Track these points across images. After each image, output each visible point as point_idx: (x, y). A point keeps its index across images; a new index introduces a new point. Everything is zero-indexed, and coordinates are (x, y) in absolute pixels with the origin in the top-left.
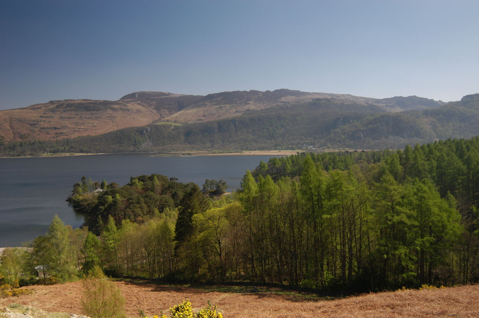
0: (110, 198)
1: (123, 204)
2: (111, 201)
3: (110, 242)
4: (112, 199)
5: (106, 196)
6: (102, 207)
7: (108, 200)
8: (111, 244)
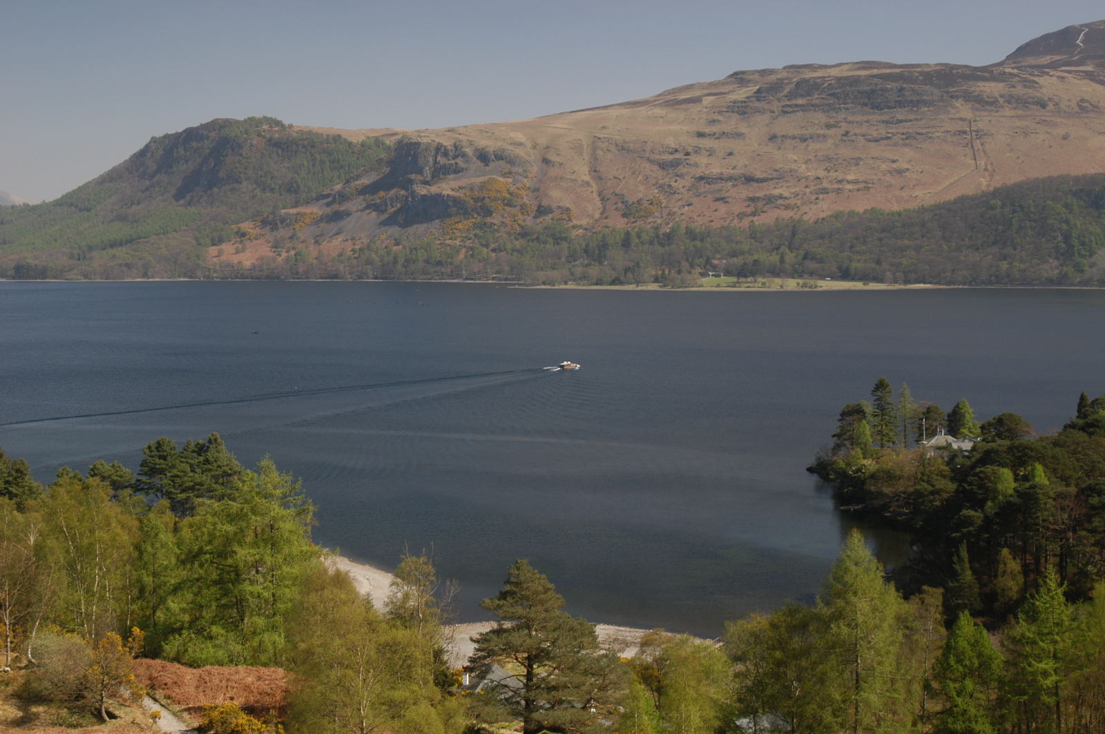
0: (1006, 481)
1: (1063, 509)
2: (1011, 491)
3: (1042, 666)
4: (1013, 485)
5: (989, 469)
6: (972, 513)
7: (1000, 487)
8: (1045, 674)
